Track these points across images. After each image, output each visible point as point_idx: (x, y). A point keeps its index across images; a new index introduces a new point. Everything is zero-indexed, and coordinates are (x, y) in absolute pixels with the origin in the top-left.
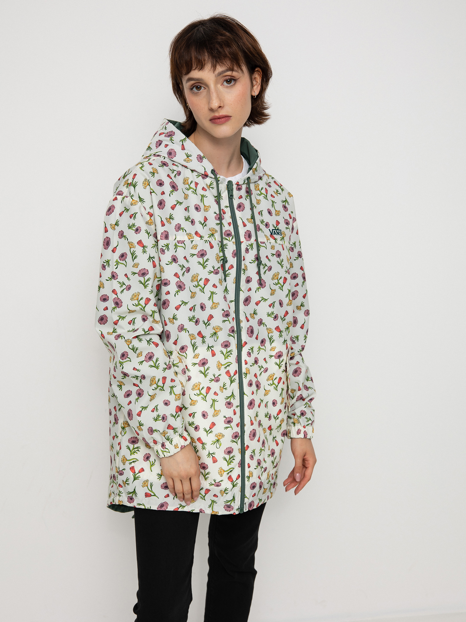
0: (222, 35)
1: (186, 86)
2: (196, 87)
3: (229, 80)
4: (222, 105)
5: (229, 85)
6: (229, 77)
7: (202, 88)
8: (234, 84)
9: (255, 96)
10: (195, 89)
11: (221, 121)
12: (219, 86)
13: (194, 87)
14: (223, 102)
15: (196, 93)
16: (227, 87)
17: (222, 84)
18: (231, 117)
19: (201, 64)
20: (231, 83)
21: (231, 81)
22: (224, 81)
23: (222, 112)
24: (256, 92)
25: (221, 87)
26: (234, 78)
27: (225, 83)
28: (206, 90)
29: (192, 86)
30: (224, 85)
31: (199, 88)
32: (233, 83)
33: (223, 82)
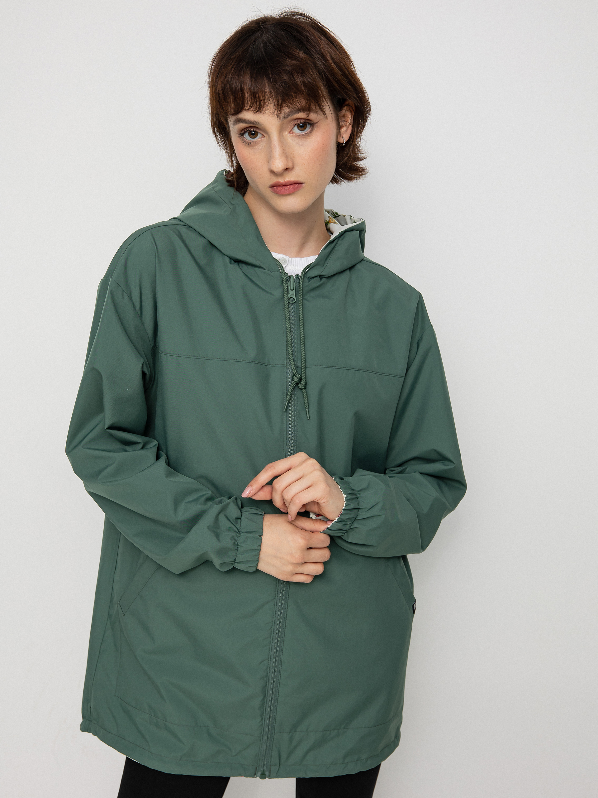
0: (293, 57)
1: (234, 129)
2: (249, 132)
3: (301, 125)
4: (290, 165)
5: (301, 133)
6: (302, 121)
7: (259, 135)
8: (310, 132)
9: (343, 143)
10: (247, 135)
11: (287, 190)
12: (286, 133)
13: (245, 132)
14: (292, 160)
15: (249, 143)
16: (299, 136)
17: (291, 131)
18: (303, 183)
19: (258, 104)
20: (305, 129)
21: (305, 127)
22: (294, 126)
23: (290, 177)
24: (345, 138)
25: (289, 135)
26: (311, 122)
27: (296, 130)
28: (264, 139)
29: (242, 130)
30: (293, 133)
31: (254, 135)
32: (308, 129)
33: (293, 128)
